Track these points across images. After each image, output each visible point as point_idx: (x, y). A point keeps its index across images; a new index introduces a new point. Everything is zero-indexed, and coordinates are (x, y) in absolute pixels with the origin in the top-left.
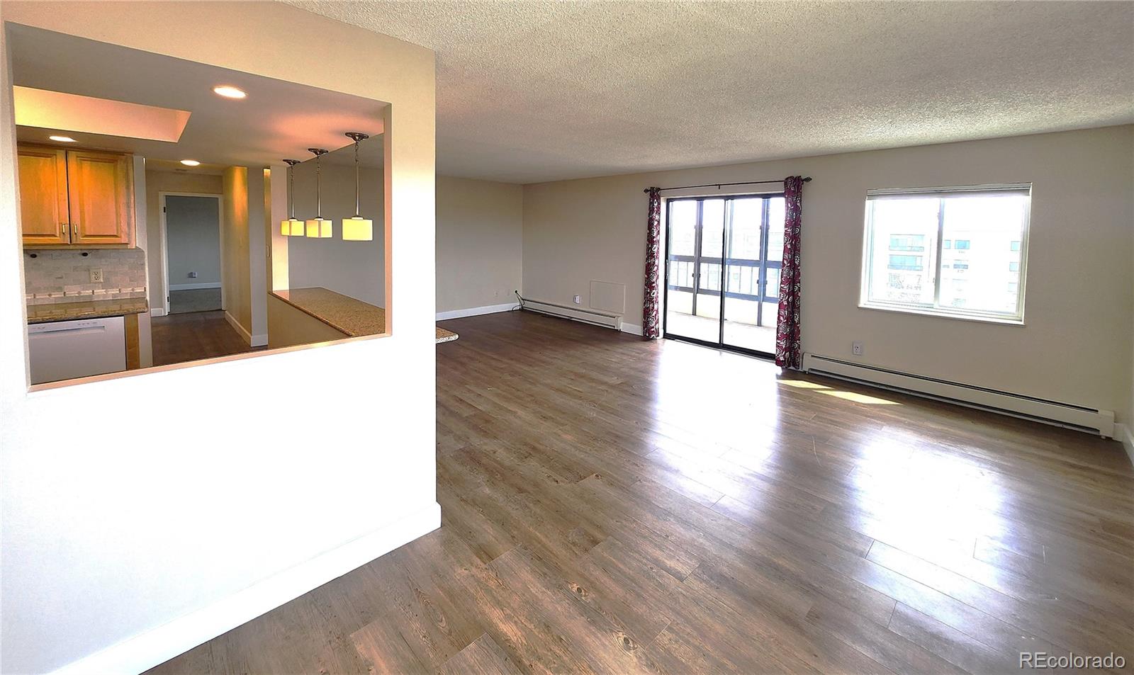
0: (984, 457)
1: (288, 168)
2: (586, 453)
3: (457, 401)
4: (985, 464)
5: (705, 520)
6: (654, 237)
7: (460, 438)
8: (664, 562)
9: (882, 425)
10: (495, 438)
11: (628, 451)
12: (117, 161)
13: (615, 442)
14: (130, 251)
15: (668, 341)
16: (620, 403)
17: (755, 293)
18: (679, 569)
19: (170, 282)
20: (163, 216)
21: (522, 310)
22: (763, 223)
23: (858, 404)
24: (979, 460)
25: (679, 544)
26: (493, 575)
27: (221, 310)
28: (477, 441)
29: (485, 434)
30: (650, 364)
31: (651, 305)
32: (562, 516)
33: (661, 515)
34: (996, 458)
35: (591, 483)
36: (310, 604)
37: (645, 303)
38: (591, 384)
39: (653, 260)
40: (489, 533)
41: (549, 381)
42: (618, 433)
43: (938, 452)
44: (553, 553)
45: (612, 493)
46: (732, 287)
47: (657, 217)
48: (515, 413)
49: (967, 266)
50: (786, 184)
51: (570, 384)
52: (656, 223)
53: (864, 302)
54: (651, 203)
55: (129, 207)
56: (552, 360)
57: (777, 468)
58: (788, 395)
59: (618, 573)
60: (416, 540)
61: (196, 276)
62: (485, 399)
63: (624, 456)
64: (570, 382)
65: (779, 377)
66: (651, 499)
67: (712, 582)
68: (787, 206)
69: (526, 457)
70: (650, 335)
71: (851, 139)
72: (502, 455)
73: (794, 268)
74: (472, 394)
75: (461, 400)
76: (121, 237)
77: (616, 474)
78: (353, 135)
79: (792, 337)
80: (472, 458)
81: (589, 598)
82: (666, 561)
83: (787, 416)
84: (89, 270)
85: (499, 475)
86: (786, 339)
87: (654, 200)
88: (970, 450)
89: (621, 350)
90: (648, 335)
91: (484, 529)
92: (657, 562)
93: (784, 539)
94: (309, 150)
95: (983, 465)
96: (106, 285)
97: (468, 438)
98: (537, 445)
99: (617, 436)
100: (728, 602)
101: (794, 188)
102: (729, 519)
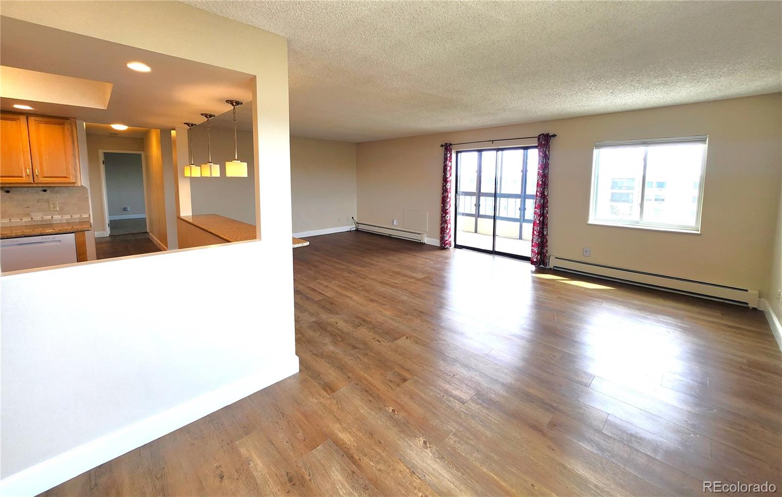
0: (670, 322)
1: (188, 130)
2: (400, 323)
3: (311, 291)
4: (672, 326)
5: (480, 365)
6: (447, 178)
7: (313, 314)
8: (451, 392)
9: (603, 302)
10: (337, 314)
11: (428, 321)
12: (64, 123)
13: (420, 315)
14: (77, 188)
15: (457, 250)
16: (423, 290)
17: (518, 217)
18: (462, 396)
19: (110, 214)
20: (102, 167)
21: (357, 230)
22: (523, 168)
23: (586, 289)
24: (667, 324)
25: (462, 381)
26: (335, 402)
27: (146, 232)
28: (324, 316)
29: (330, 311)
30: (445, 265)
31: (446, 225)
32: (383, 364)
33: (451, 362)
34: (678, 322)
35: (402, 342)
36: (209, 422)
37: (441, 224)
38: (403, 278)
39: (447, 194)
40: (331, 374)
41: (374, 277)
42: (421, 310)
43: (639, 319)
44: (376, 388)
45: (417, 349)
46: (502, 213)
47: (450, 164)
48: (352, 297)
49: (664, 199)
50: (539, 139)
51: (389, 278)
52: (449, 168)
53: (592, 220)
54: (446, 154)
55: (74, 157)
56: (377, 263)
57: (531, 330)
58: (539, 285)
59: (420, 400)
60: (281, 381)
61: (128, 210)
62: (330, 289)
63: (425, 324)
64: (389, 277)
65: (532, 272)
66: (443, 352)
67: (484, 404)
68: (539, 155)
69: (358, 326)
70: (445, 245)
71: (584, 106)
72: (341, 324)
73: (544, 198)
74: (322, 286)
75: (314, 290)
76: (70, 178)
77: (420, 336)
78: (231, 102)
79: (542, 245)
80: (321, 327)
81: (400, 416)
82: (453, 391)
83: (538, 297)
84: (48, 202)
85: (340, 338)
86: (538, 247)
87: (447, 152)
88: (662, 318)
89: (425, 256)
90: (443, 246)
91: (329, 373)
92: (446, 392)
93: (534, 376)
94: (202, 114)
95: (669, 327)
96: (61, 212)
97: (318, 314)
98: (366, 319)
99: (421, 312)
100: (494, 417)
101: (545, 142)
102: (497, 364)
